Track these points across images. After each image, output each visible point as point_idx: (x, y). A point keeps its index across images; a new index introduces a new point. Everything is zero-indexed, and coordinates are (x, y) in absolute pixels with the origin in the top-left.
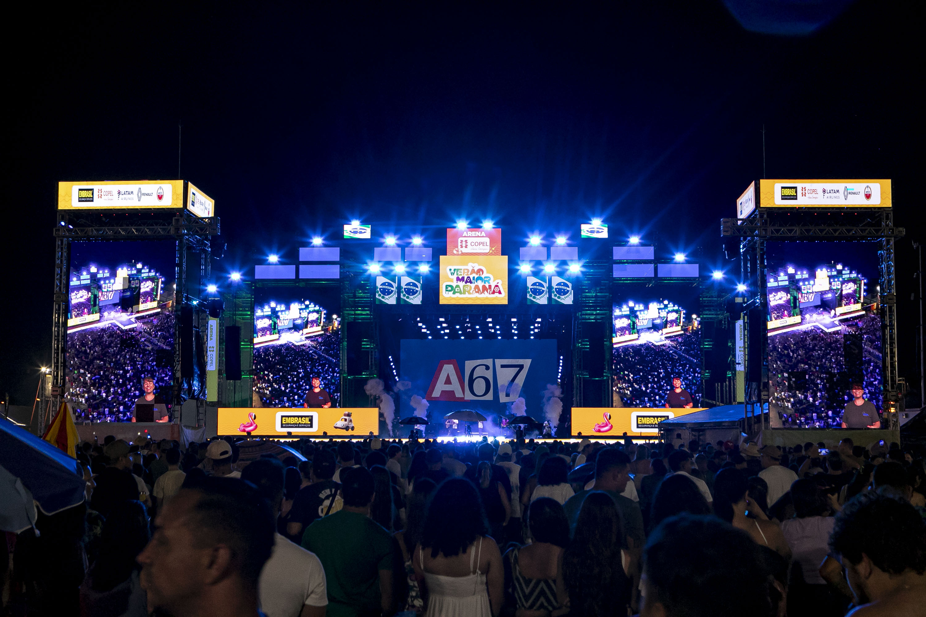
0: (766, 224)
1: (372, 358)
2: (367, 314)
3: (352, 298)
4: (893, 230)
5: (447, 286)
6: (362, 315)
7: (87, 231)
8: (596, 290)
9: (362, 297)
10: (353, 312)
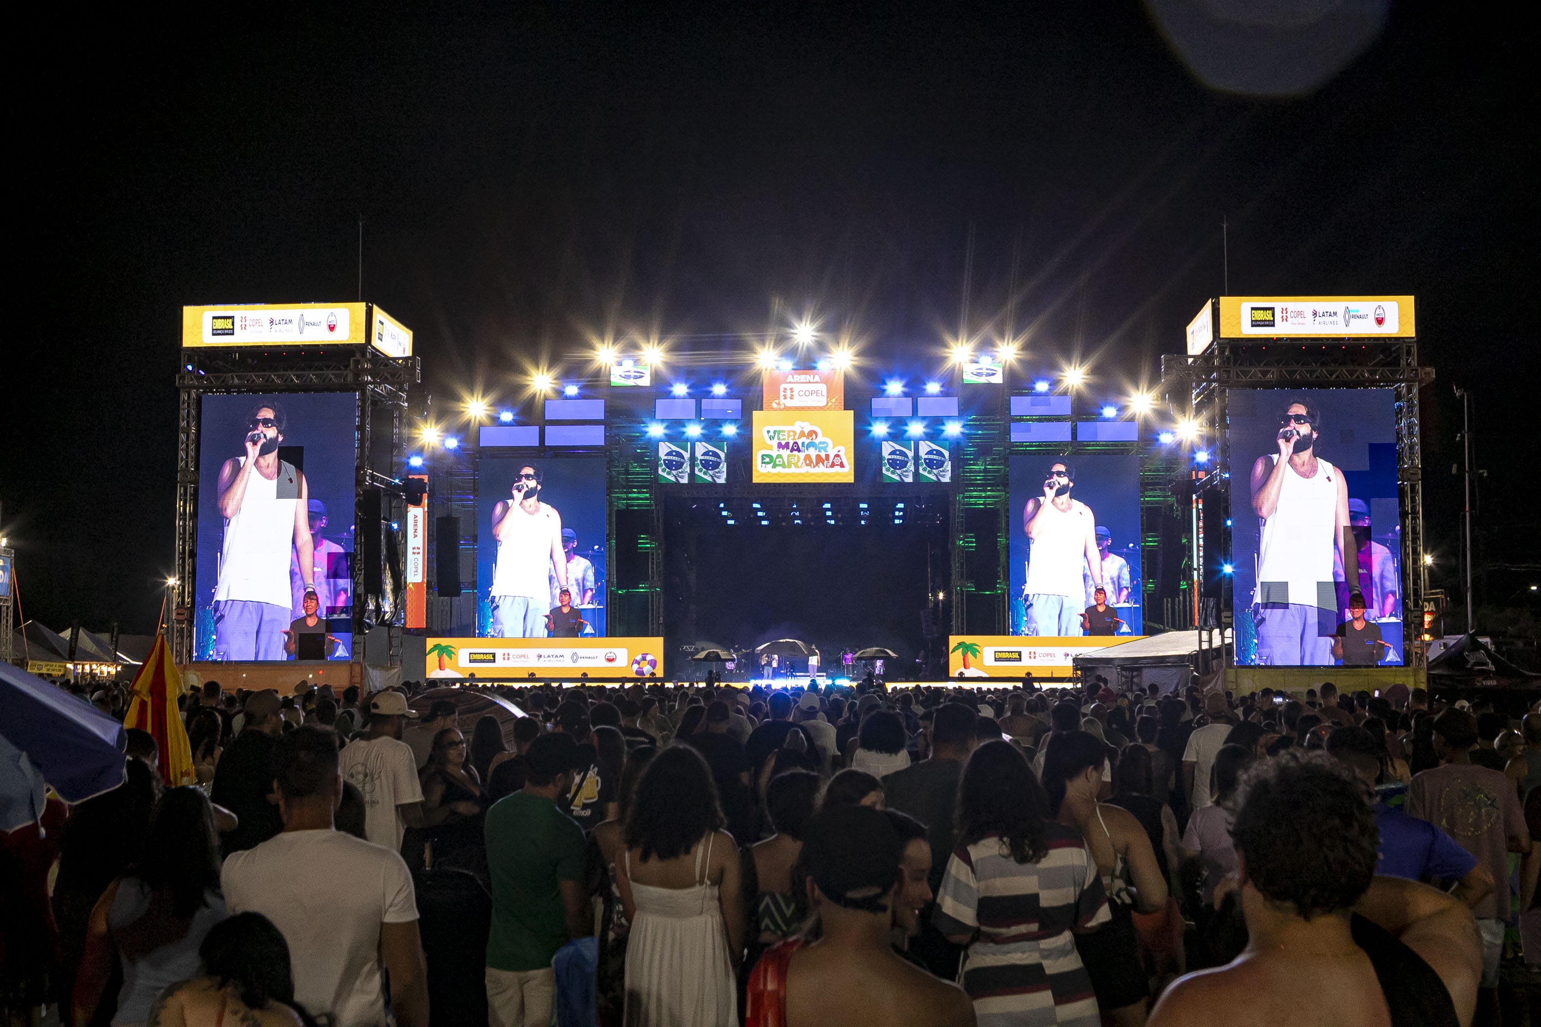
0: (1228, 363)
1: (653, 563)
2: (646, 499)
3: (624, 474)
4: (1416, 370)
5: (763, 457)
6: (638, 499)
7: (225, 377)
8: (985, 461)
9: (638, 474)
10: (624, 496)
